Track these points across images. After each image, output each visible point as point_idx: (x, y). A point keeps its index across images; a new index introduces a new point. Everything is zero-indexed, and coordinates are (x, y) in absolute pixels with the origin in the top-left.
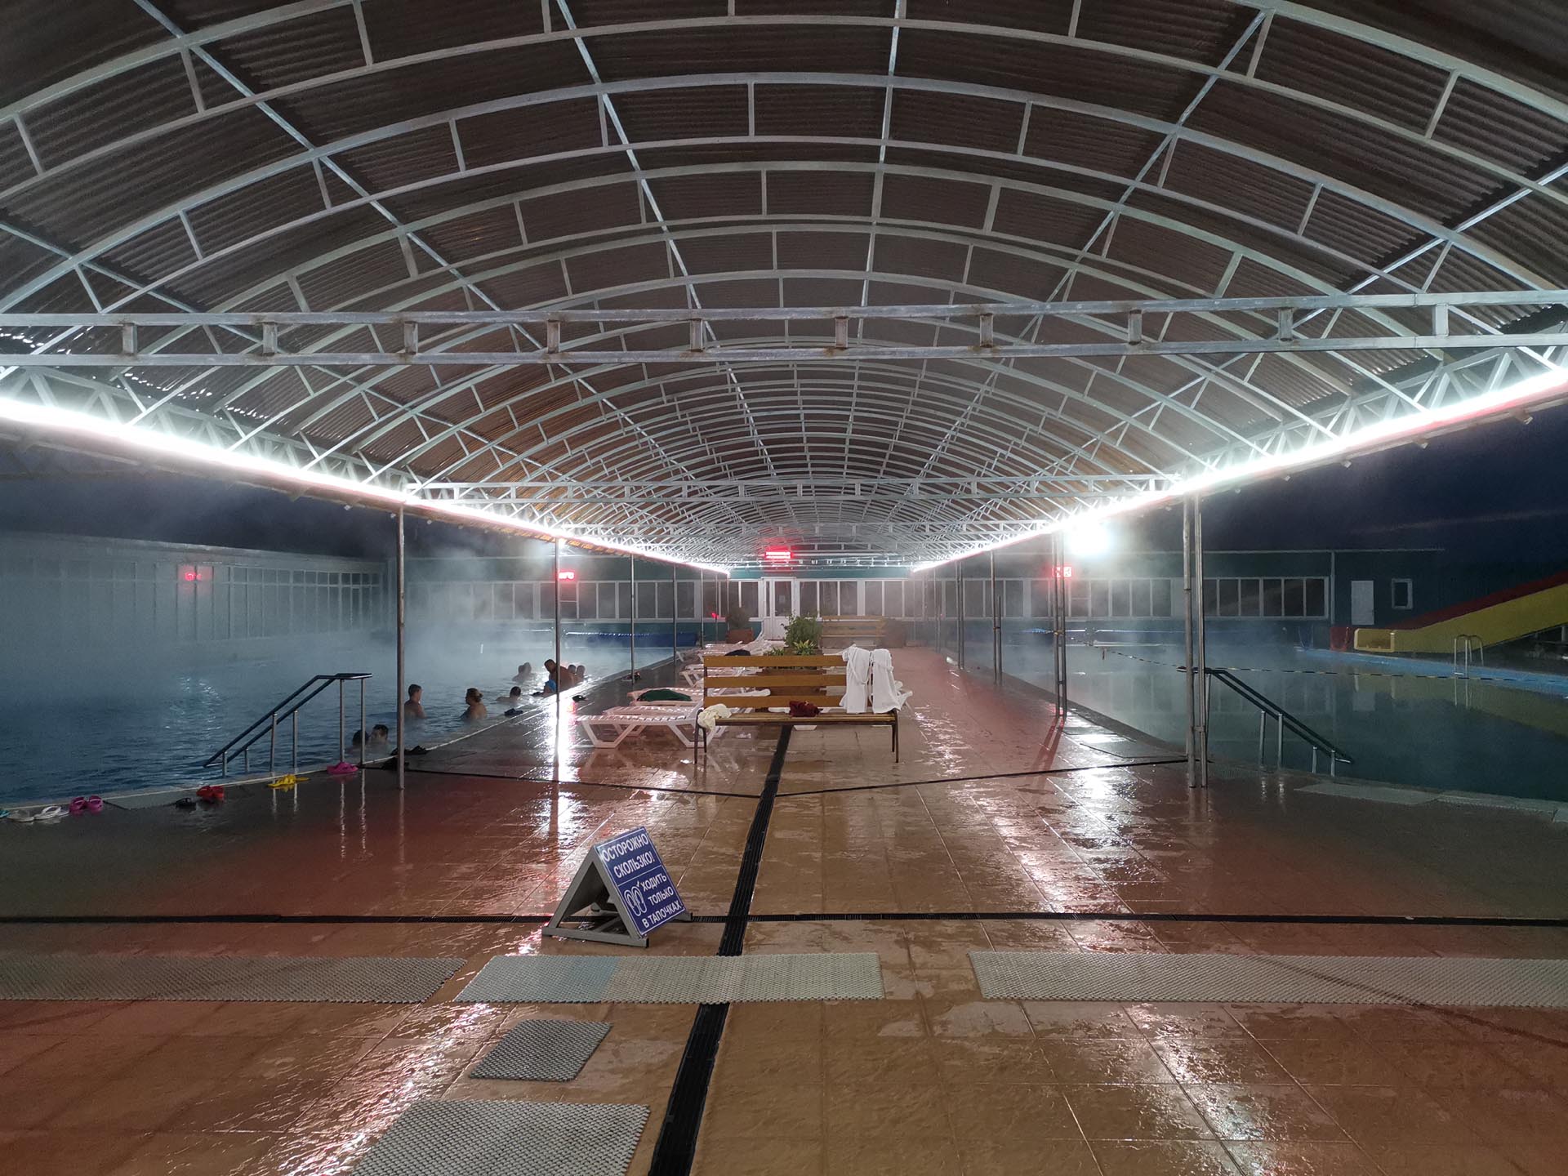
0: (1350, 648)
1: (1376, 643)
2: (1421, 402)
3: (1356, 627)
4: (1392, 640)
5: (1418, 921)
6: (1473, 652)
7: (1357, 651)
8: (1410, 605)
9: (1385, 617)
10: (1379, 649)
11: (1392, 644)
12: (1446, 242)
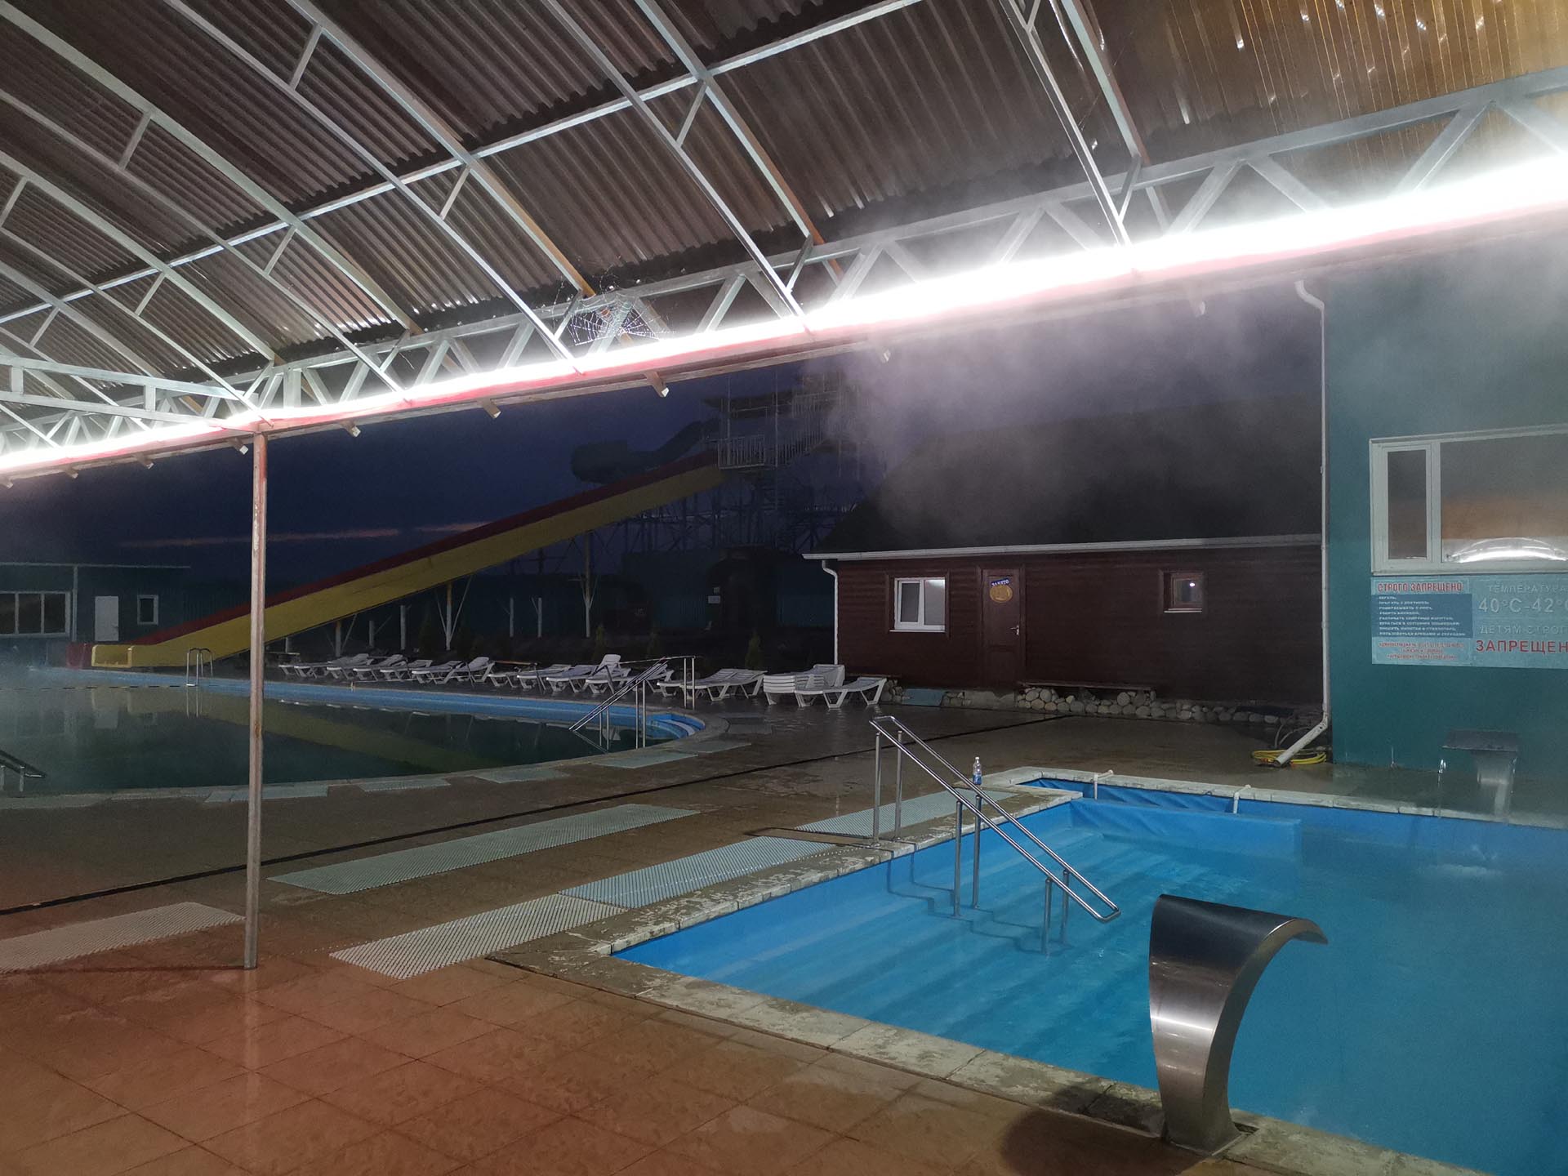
0: (87, 665)
1: (114, 659)
2: (54, 438)
3: (95, 644)
4: (130, 655)
5: (44, 905)
6: (204, 665)
7: (94, 668)
8: (156, 621)
9: (129, 633)
10: (117, 665)
11: (130, 659)
12: (52, 308)
